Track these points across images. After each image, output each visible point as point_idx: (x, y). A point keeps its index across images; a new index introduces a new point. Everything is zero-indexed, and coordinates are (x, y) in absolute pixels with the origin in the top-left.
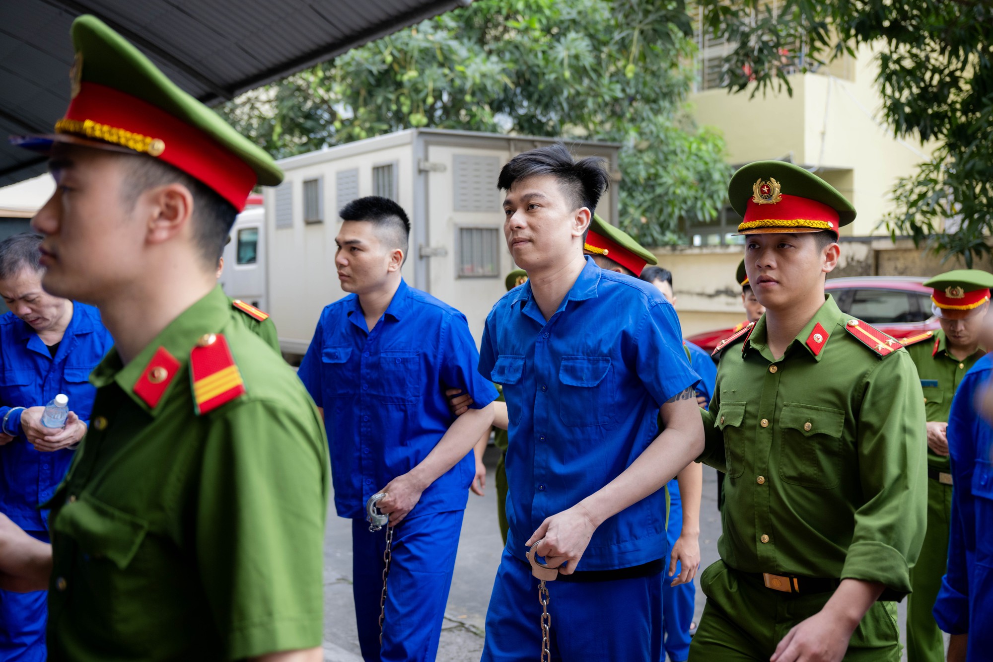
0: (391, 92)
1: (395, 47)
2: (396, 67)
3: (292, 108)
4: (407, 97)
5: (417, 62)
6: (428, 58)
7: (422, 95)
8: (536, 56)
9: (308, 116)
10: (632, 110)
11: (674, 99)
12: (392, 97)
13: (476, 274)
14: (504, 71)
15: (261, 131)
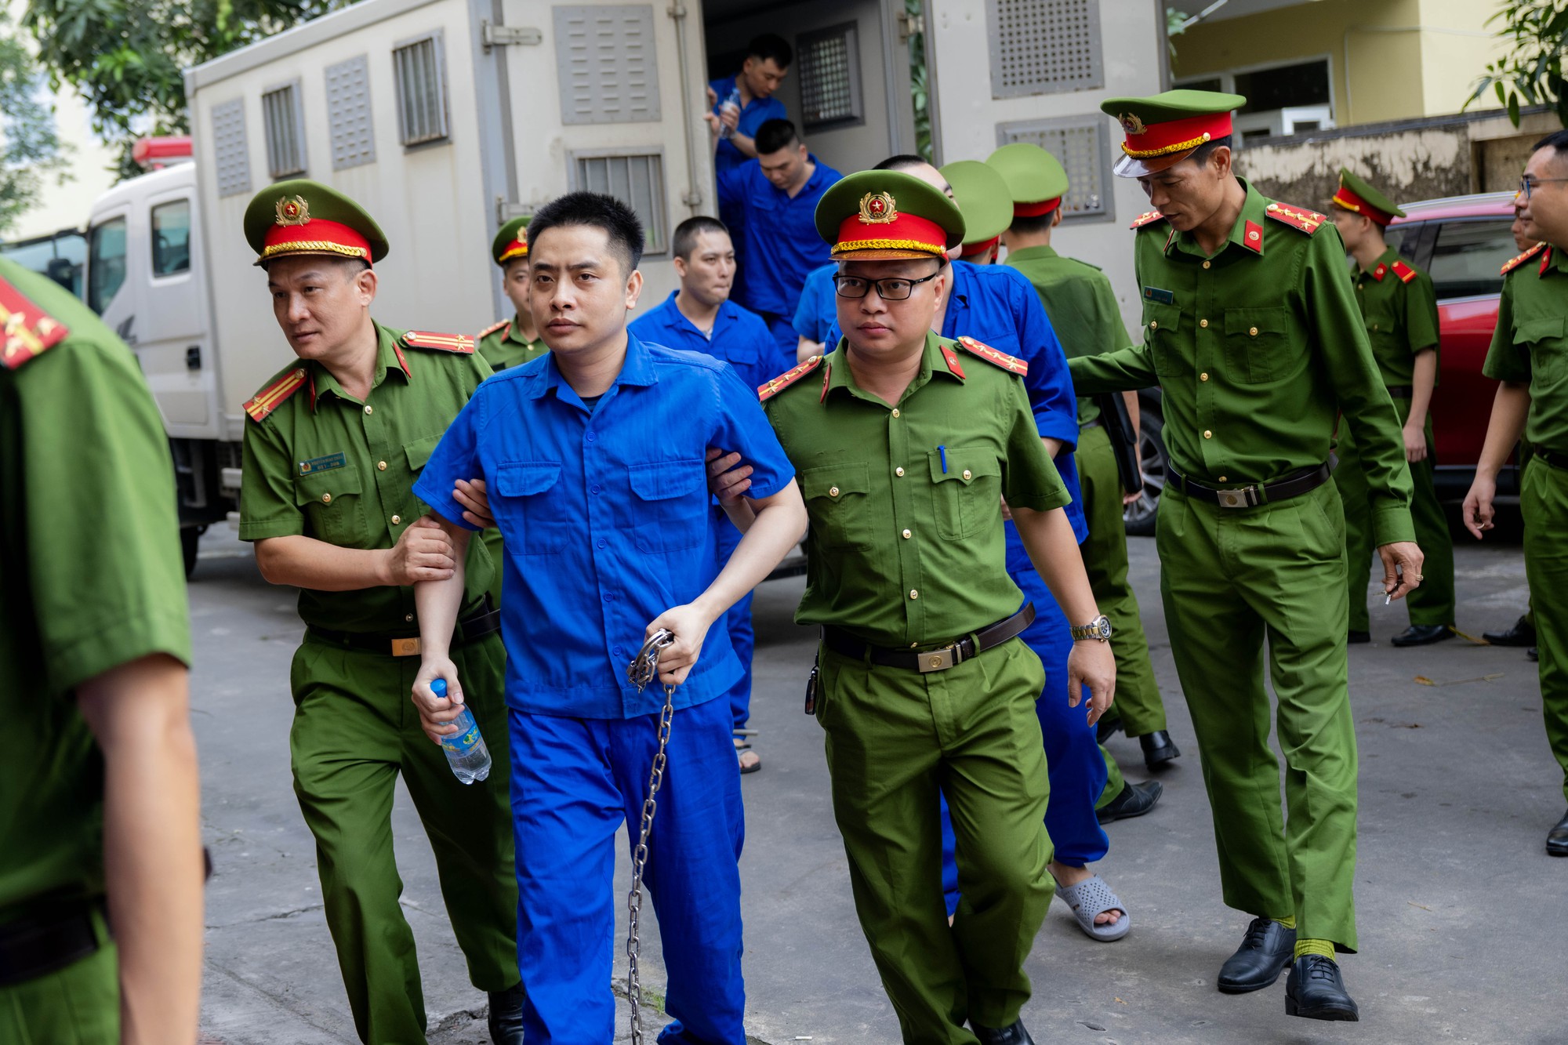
15: (197, 15)
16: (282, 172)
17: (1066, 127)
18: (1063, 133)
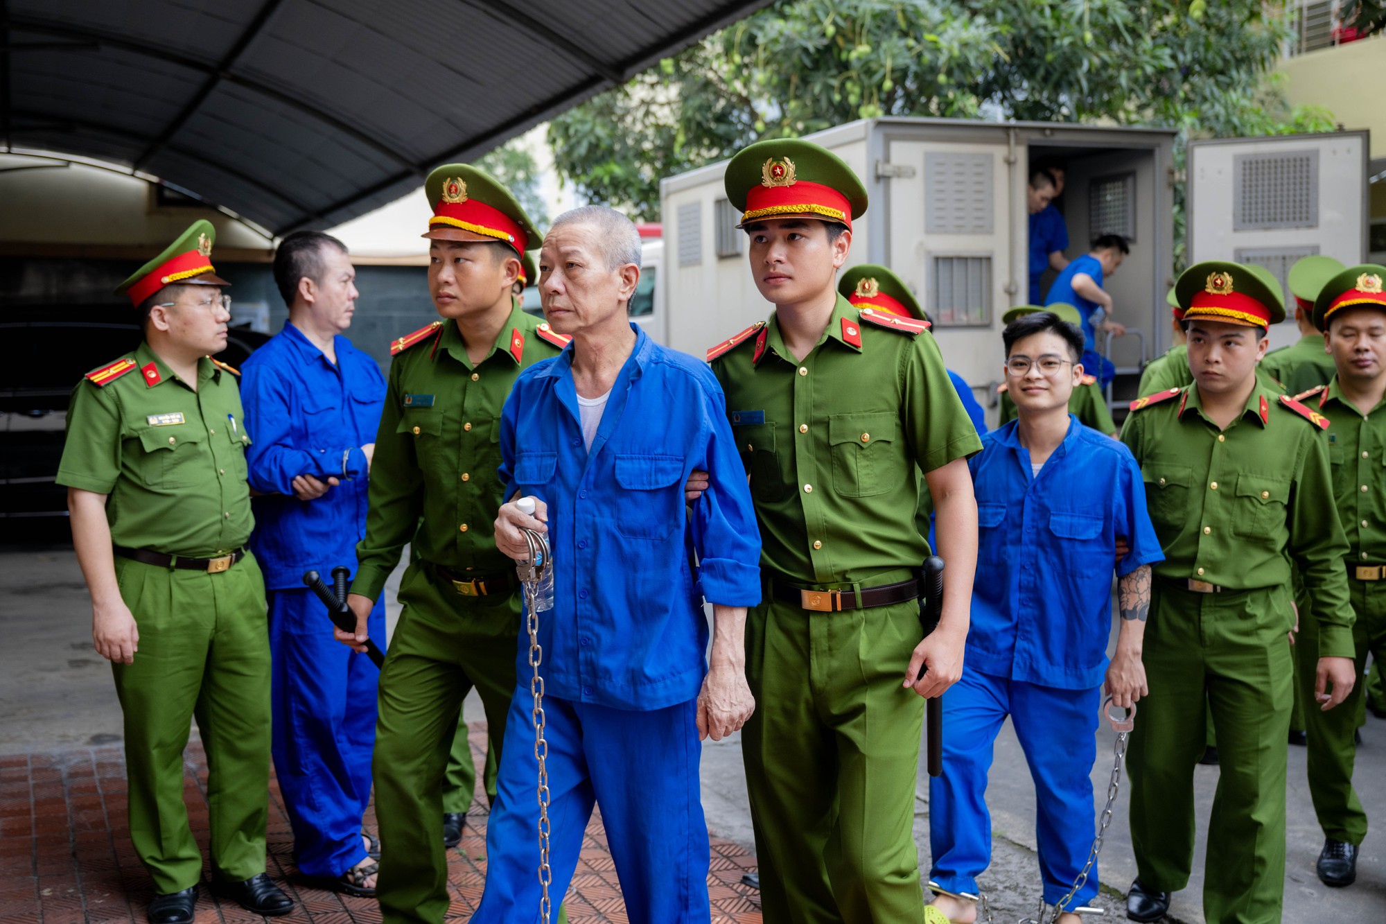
0: (834, 77)
1: (840, 14)
2: (840, 41)
3: (700, 108)
4: (854, 83)
5: (869, 31)
6: (884, 26)
7: (876, 78)
8: (1042, 12)
9: (722, 118)
10: (1187, 87)
11: (1254, 67)
12: (835, 83)
13: (957, 322)
14: (994, 36)
15: (658, 142)
16: (725, 253)
17: (1287, 254)
18: (1284, 258)
